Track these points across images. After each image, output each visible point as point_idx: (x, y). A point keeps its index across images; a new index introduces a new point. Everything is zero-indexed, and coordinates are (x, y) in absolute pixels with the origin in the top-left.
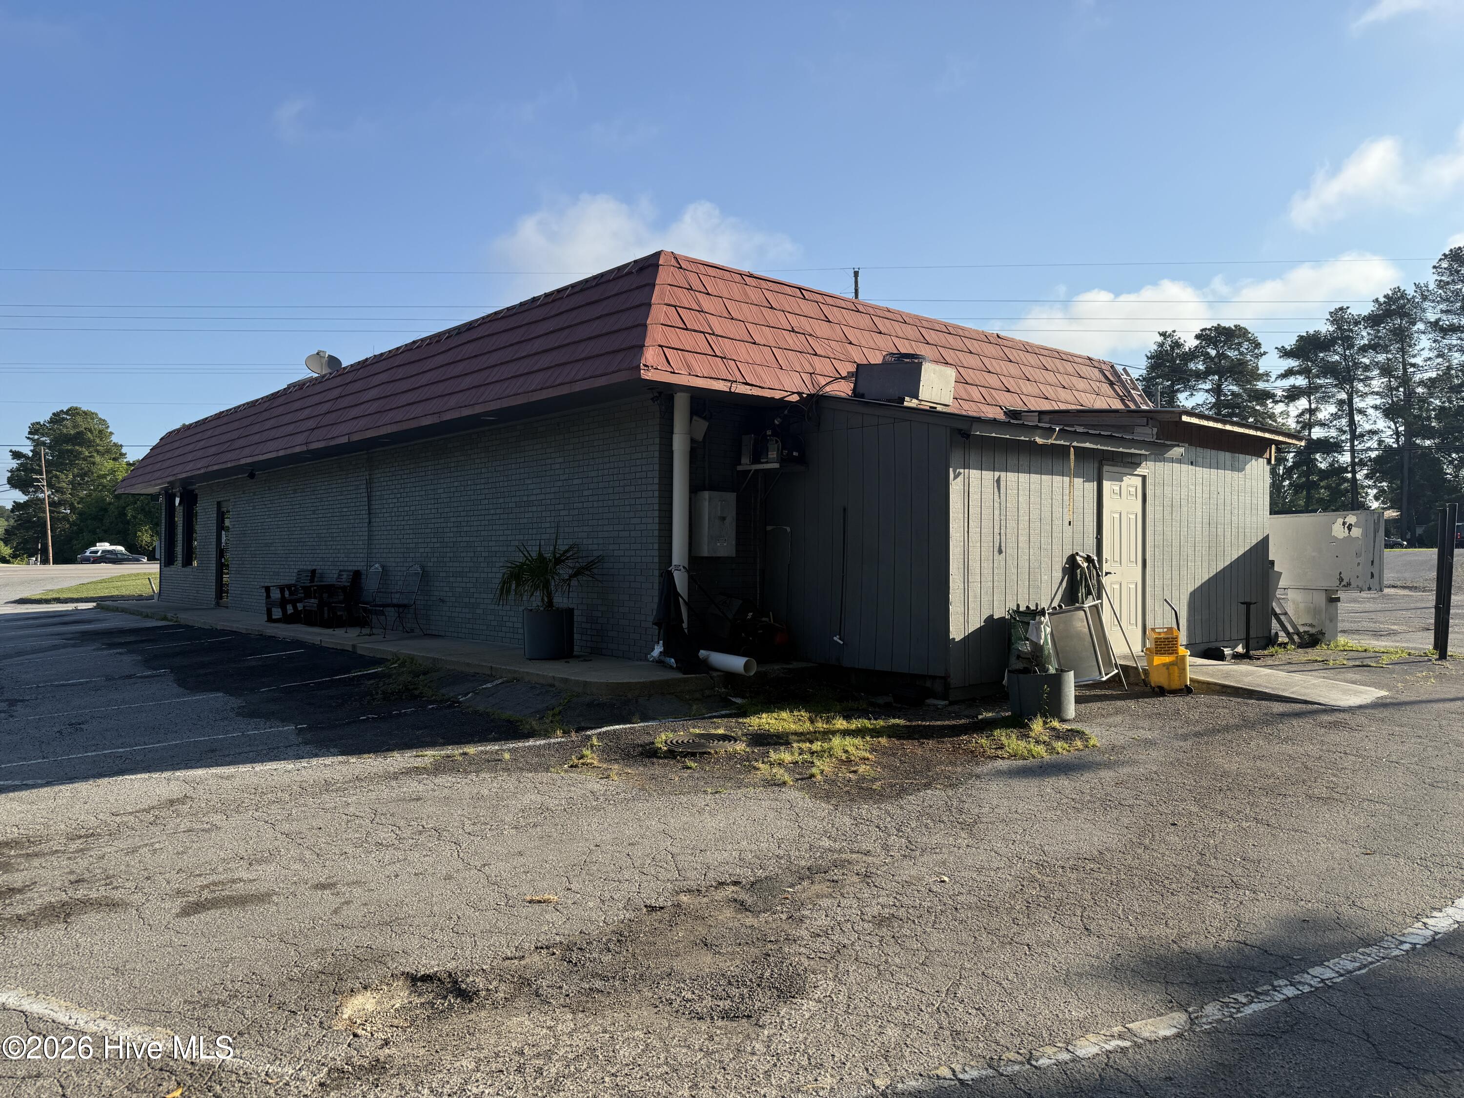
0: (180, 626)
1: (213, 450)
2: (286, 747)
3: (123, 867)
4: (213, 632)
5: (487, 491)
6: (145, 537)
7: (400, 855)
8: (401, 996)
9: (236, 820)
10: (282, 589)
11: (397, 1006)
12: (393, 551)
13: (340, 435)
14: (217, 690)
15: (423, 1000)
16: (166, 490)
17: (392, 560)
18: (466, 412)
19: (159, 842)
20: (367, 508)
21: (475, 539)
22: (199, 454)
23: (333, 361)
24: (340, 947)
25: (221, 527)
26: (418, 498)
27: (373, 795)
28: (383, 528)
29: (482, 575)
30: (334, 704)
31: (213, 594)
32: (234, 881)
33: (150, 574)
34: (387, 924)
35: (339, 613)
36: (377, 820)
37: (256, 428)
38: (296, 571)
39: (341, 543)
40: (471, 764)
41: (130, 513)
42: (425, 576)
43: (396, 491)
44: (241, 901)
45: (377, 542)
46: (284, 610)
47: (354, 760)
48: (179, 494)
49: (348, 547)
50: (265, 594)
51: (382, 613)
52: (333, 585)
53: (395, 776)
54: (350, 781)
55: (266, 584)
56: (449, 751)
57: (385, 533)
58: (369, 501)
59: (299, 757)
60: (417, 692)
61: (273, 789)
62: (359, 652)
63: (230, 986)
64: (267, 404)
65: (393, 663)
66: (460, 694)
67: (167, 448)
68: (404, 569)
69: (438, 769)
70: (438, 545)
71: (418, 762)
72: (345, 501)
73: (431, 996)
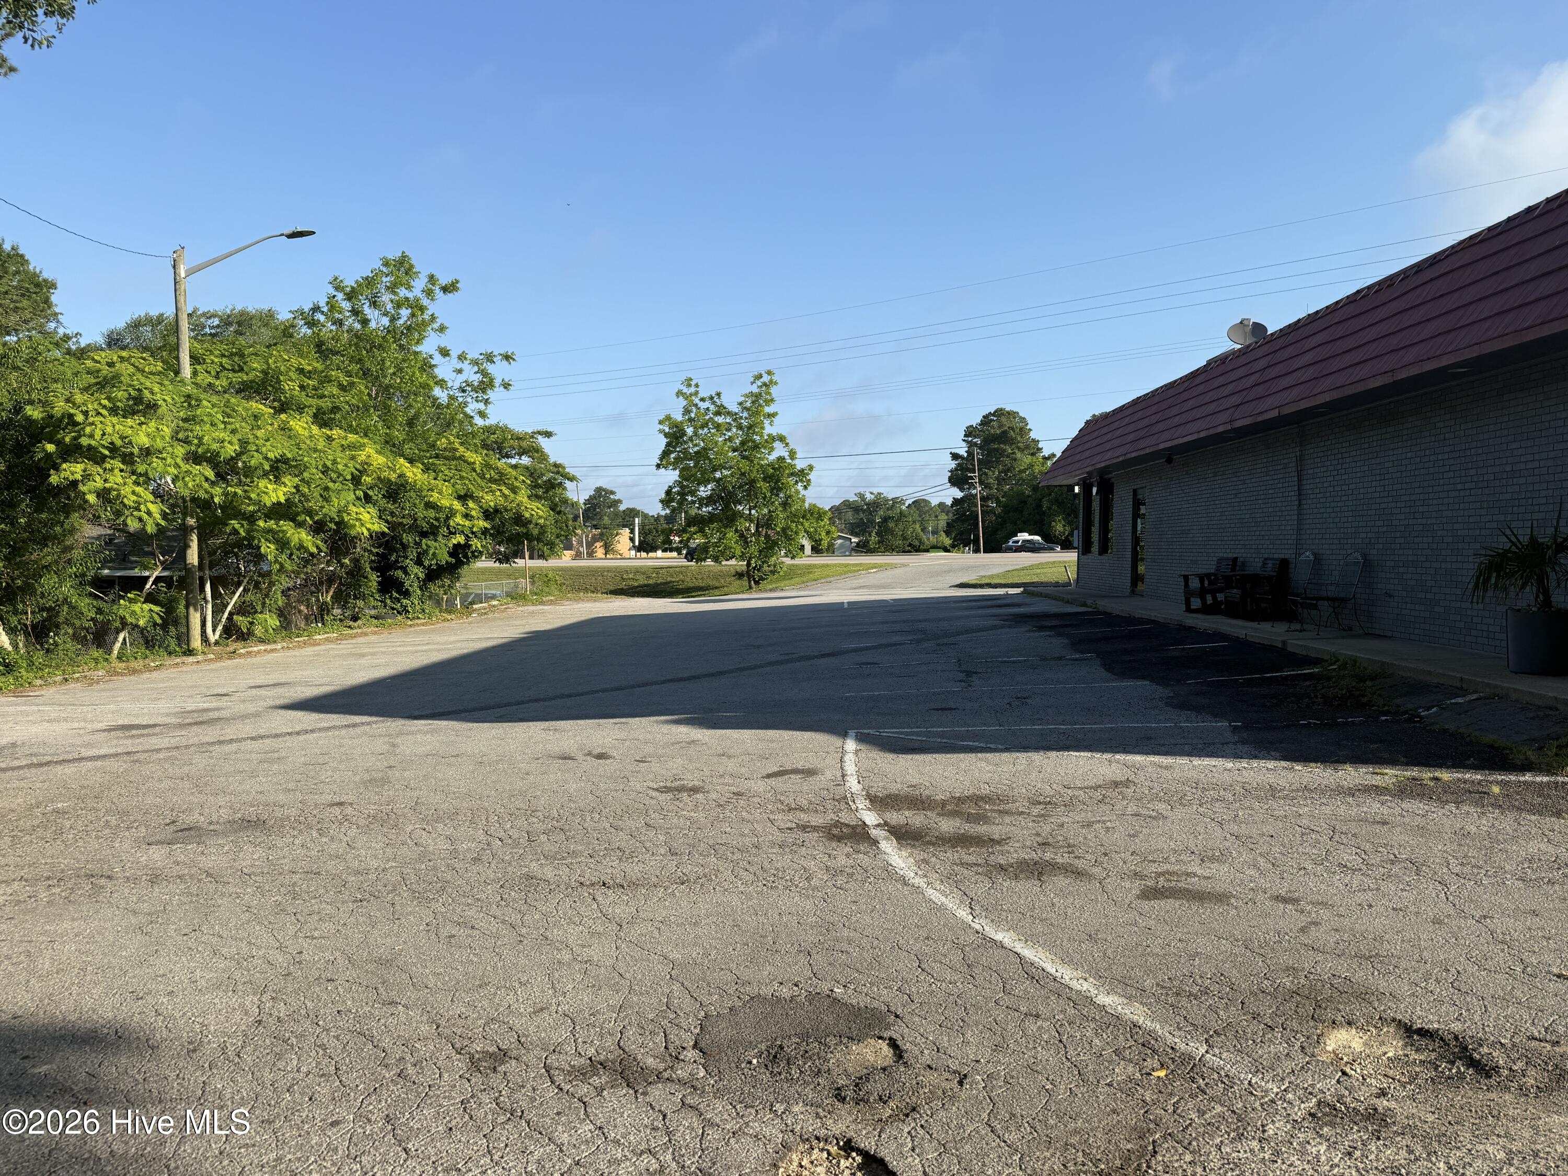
0: (1099, 613)
1: (1131, 437)
2: (1223, 744)
3: (1081, 839)
4: (1131, 620)
5: (1452, 462)
6: (1059, 527)
7: (1370, 883)
8: (1394, 1047)
9: (1180, 812)
10: (1201, 578)
11: (1390, 1054)
12: (1328, 536)
13: (1269, 409)
14: (1143, 678)
15: (1422, 1057)
16: (1084, 480)
17: (1326, 546)
18: (1428, 366)
19: (1110, 821)
20: (1296, 488)
21: (1434, 521)
22: (1117, 442)
23: (1259, 328)
24: (1313, 970)
25: (1136, 515)
26: (1359, 475)
27: (1327, 810)
28: (1315, 511)
29: (1443, 565)
30: (1268, 704)
31: (1128, 581)
32: (1188, 874)
33: (1065, 562)
34: (1367, 959)
35: (1263, 605)
36: (1336, 838)
37: (1175, 411)
38: (1215, 559)
39: (1266, 528)
40: (1445, 792)
41: (1045, 504)
42: (1367, 565)
43: (1332, 468)
44: (1200, 897)
45: (1308, 526)
46: (1204, 600)
47: (1299, 768)
48: (1096, 484)
49: (1274, 533)
50: (1183, 584)
51: (1315, 607)
52: (1257, 575)
53: (1351, 792)
54: (1298, 790)
55: (1183, 573)
56: (1413, 772)
57: (1318, 516)
58: (1300, 480)
59: (1237, 756)
60: (1365, 700)
61: (1216, 786)
62: (1290, 649)
63: (1200, 981)
64: (1186, 384)
65: (1331, 665)
66: (1420, 707)
67: (1086, 439)
68: (1341, 557)
69: (1402, 791)
70: (1385, 529)
71: (1377, 780)
72: (1272, 482)
73: (1433, 1056)
